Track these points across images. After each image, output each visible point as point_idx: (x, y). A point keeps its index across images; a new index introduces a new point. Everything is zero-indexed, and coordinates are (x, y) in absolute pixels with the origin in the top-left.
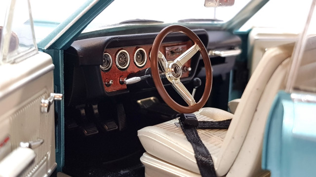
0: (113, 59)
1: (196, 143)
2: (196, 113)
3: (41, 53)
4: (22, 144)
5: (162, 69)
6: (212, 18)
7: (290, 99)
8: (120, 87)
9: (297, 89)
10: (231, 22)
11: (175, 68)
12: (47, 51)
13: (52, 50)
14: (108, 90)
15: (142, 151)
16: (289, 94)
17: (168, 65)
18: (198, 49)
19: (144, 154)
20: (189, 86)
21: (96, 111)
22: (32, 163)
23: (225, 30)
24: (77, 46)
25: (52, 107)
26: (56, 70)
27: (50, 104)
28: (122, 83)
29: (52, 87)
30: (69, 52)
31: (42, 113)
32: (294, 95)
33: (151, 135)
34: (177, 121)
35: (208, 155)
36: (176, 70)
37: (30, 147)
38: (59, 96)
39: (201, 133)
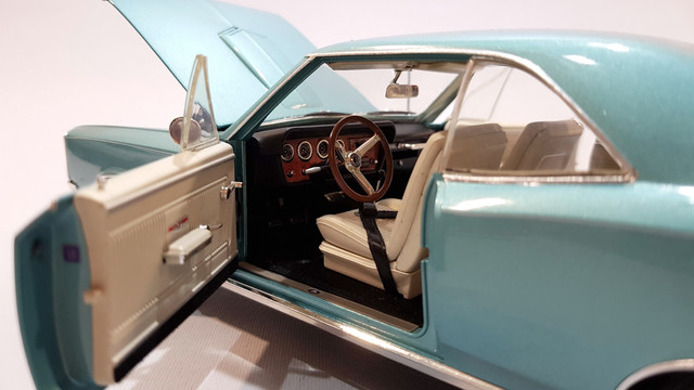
0: (295, 150)
1: (372, 230)
2: (376, 204)
3: (223, 143)
4: (201, 227)
5: (340, 158)
6: (405, 110)
7: (442, 179)
8: (302, 178)
9: (449, 170)
10: (424, 114)
11: (355, 157)
12: (230, 142)
13: (234, 140)
14: (291, 180)
15: (320, 239)
16: (442, 174)
17: (348, 155)
18: (379, 139)
19: (323, 243)
20: (372, 179)
21: (282, 203)
22: (209, 242)
23: (418, 123)
24: (258, 136)
25: (233, 194)
26: (237, 160)
27: (229, 191)
28: (304, 174)
29: (232, 174)
30: (251, 142)
31: (222, 199)
32: (445, 176)
33: (328, 222)
34: (357, 211)
35: (381, 242)
36: (355, 160)
37: (208, 228)
38: (239, 184)
39: (379, 222)
